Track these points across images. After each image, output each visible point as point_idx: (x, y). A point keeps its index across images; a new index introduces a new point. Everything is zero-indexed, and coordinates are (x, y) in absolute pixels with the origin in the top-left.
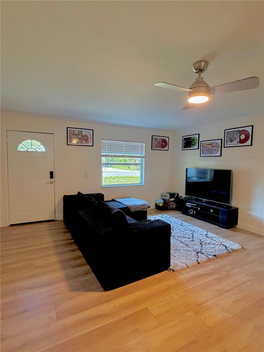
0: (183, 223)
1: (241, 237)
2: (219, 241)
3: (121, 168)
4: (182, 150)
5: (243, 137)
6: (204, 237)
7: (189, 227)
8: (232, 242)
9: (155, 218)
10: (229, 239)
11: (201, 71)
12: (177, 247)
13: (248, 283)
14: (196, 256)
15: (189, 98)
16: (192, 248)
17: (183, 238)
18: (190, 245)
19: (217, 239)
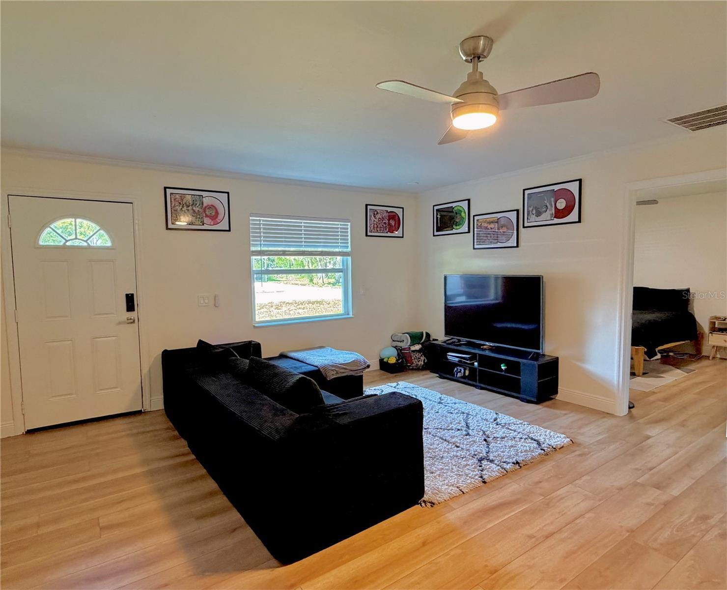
0: (442, 398)
1: (567, 419)
2: (524, 430)
3: (293, 282)
4: (434, 236)
5: (562, 204)
6: (491, 426)
7: (457, 405)
8: (549, 431)
9: (380, 392)
10: (543, 425)
11: (479, 58)
12: (434, 452)
13: (590, 515)
14: (478, 468)
15: (454, 117)
16: (468, 450)
17: (446, 431)
18: (463, 444)
19: (519, 427)
